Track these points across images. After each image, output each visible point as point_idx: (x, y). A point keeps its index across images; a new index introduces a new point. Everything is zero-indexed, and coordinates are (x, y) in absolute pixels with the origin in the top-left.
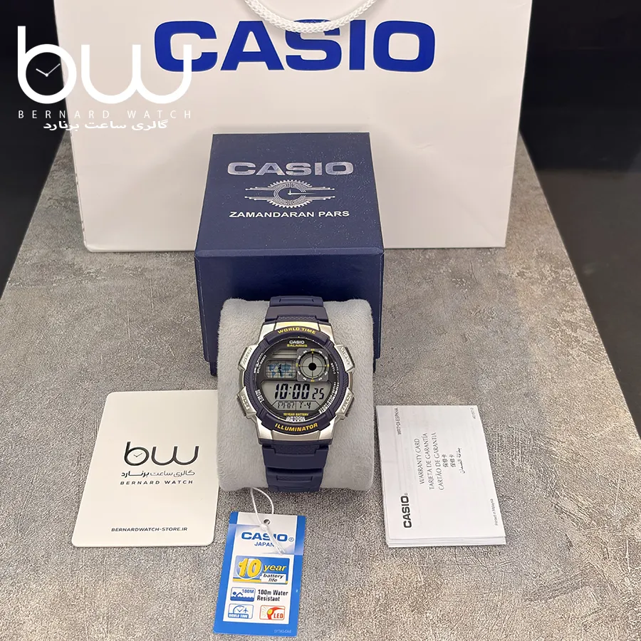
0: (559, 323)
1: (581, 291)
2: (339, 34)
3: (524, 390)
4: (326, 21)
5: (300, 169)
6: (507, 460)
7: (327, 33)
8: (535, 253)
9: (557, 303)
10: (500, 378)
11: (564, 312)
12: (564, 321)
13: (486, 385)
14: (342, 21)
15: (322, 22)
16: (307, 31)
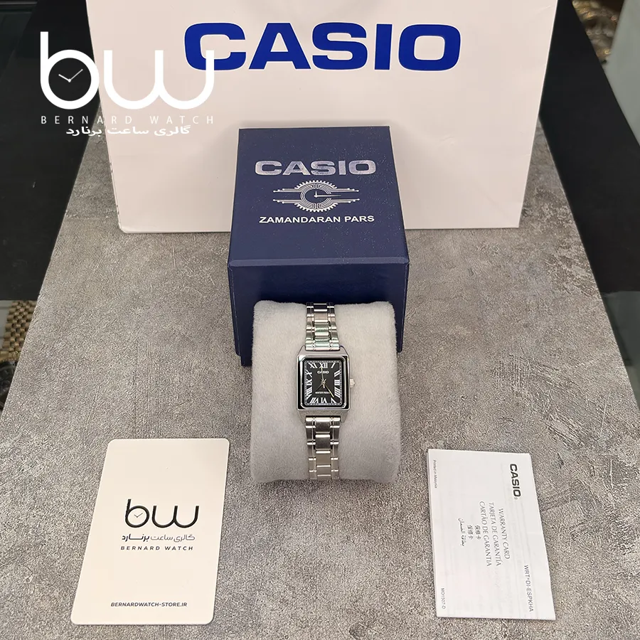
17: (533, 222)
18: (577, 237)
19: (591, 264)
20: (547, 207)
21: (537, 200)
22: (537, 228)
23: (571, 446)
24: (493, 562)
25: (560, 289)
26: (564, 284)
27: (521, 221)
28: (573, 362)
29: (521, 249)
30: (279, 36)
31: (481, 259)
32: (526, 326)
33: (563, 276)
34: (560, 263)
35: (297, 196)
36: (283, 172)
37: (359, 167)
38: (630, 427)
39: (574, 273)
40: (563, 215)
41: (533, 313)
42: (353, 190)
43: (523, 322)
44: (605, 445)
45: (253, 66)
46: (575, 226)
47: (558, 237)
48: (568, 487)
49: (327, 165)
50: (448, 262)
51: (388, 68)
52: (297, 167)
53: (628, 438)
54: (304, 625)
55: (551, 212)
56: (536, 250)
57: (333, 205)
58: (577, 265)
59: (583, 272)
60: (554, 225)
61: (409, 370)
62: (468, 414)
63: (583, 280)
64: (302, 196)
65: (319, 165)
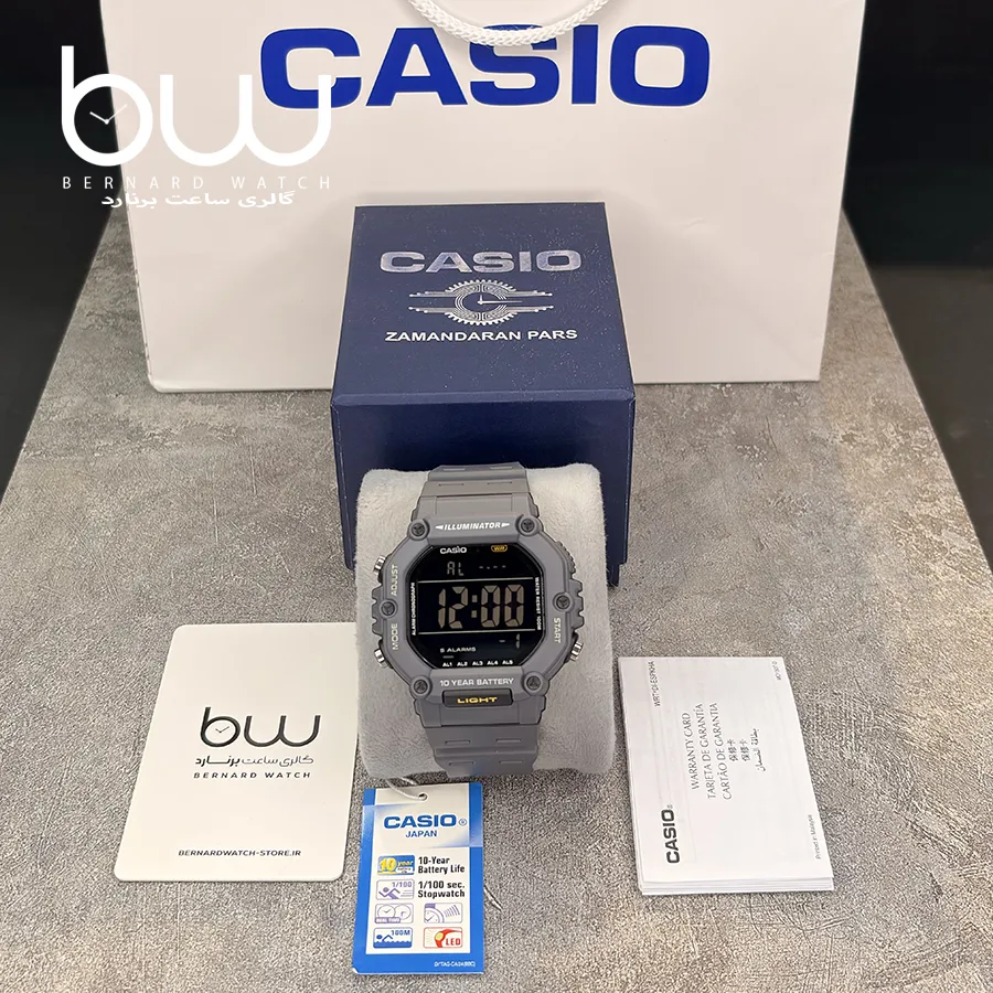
0: (911, 519)
1: (946, 466)
2: (555, 48)
3: (859, 632)
4: (535, 27)
5: (496, 262)
6: (832, 747)
7: (535, 46)
8: (871, 404)
9: (909, 486)
10: (818, 612)
11: (919, 501)
12: (921, 515)
13: (796, 624)
14: (561, 27)
15: (529, 29)
16: (505, 44)
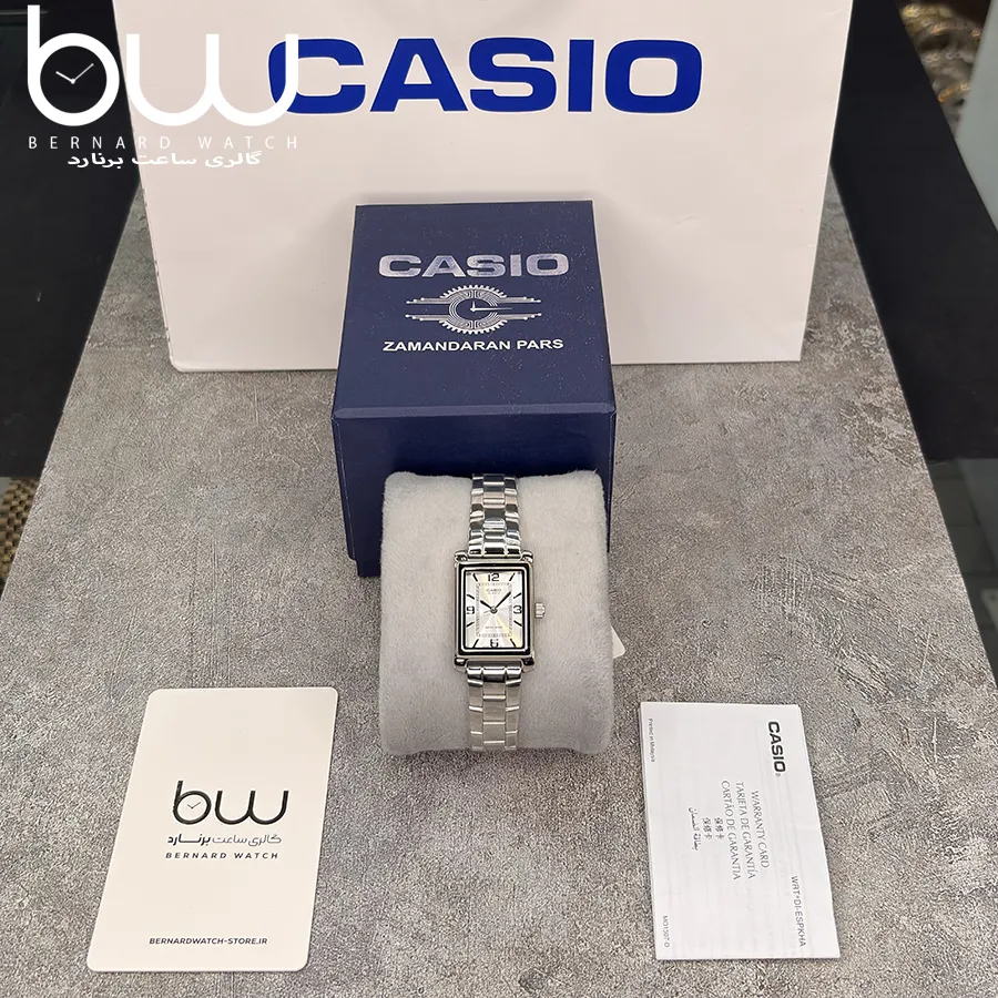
17: (822, 351)
18: (893, 374)
19: (912, 415)
20: (846, 327)
21: (830, 316)
22: (829, 360)
23: (874, 697)
24: (743, 874)
25: (862, 455)
26: (869, 446)
27: (805, 350)
28: (880, 568)
29: (802, 393)
30: (417, 59)
31: (740, 410)
32: (806, 512)
33: (868, 434)
34: (864, 414)
35: (443, 310)
36: (422, 273)
37: (543, 265)
38: (965, 667)
39: (885, 431)
40: (871, 340)
41: (819, 492)
42: (532, 300)
43: (803, 506)
44: (926, 696)
45: (377, 107)
46: (889, 357)
47: (861, 375)
48: (866, 761)
49: (492, 261)
50: (687, 414)
51: (588, 108)
52: (444, 265)
53: (962, 685)
54: (449, 973)
55: (852, 335)
56: (826, 394)
57: (500, 323)
58: (891, 417)
59: (900, 429)
60: (856, 356)
61: (621, 581)
62: (712, 649)
63: (899, 442)
64: (452, 310)
65: (480, 262)
